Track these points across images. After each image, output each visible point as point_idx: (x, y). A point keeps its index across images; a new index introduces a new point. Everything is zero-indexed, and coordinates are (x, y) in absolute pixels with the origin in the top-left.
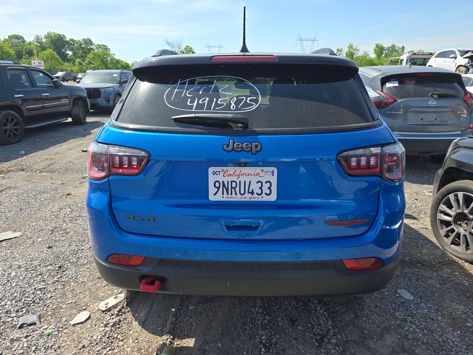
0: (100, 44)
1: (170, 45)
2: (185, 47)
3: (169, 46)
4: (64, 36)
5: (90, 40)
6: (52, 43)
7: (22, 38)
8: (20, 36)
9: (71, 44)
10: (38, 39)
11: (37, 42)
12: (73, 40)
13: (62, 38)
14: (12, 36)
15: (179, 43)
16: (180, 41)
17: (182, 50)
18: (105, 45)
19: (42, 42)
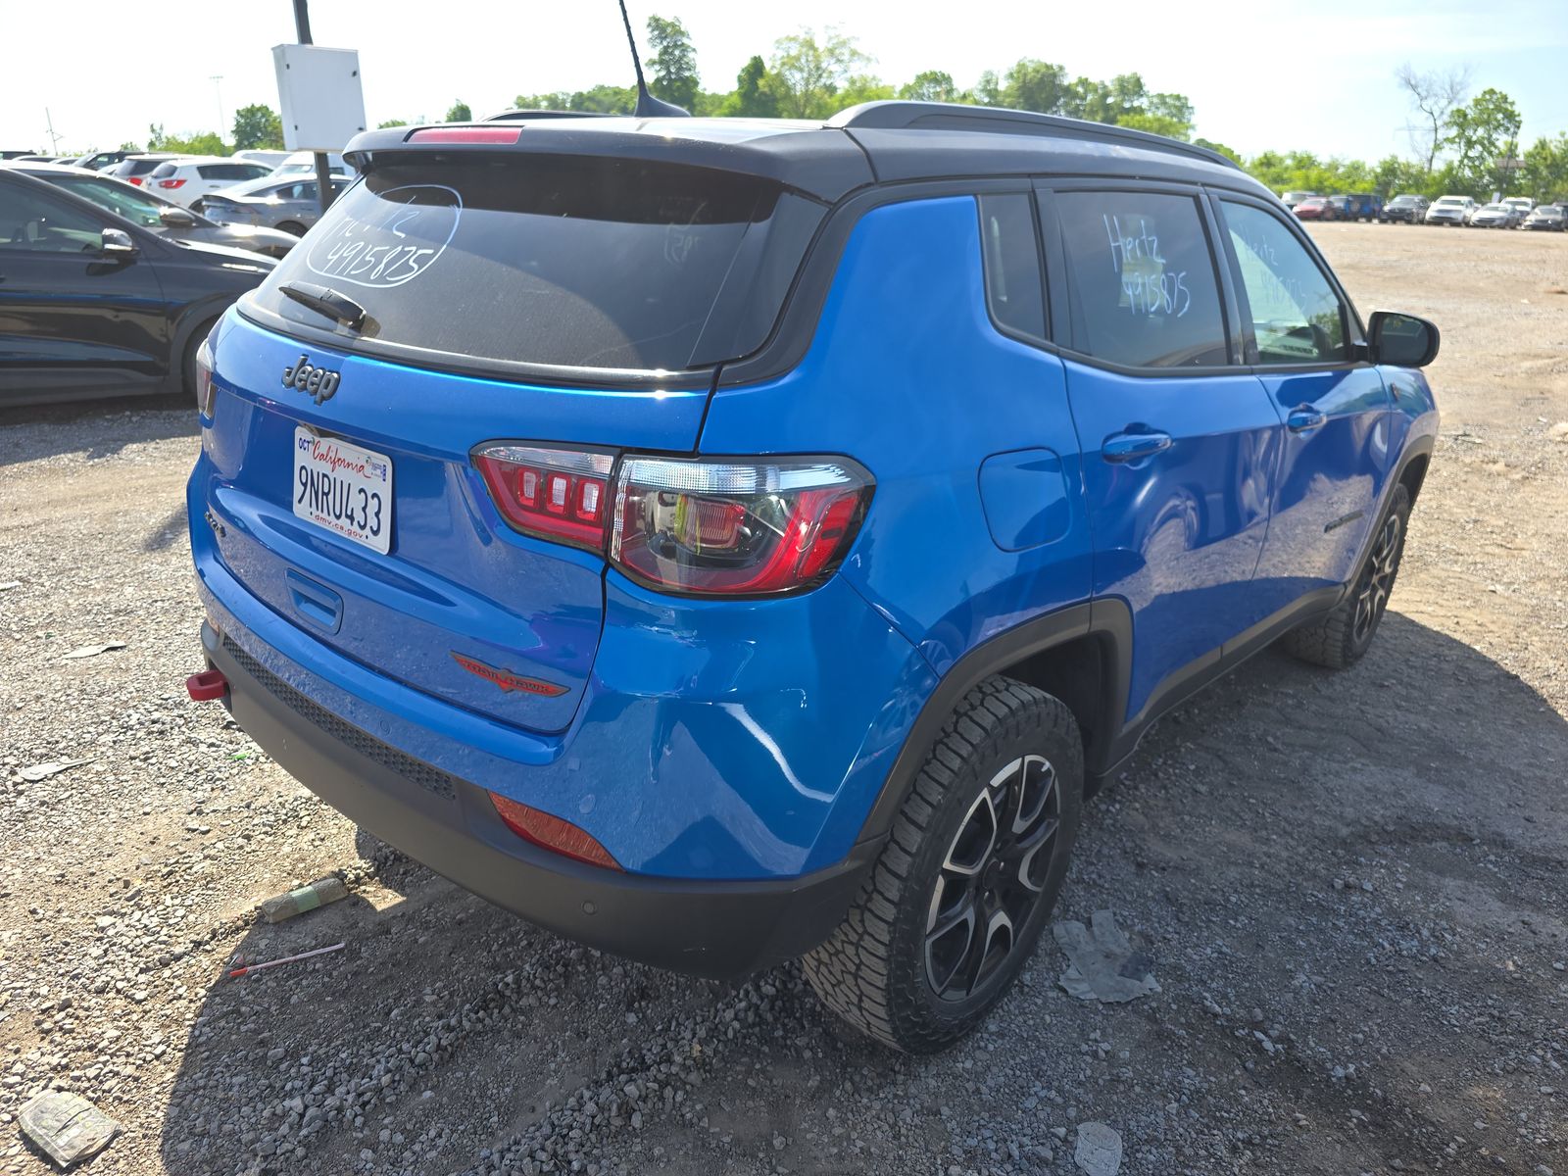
0: (1166, 94)
1: (1414, 88)
2: (1480, 97)
3: (1410, 92)
4: (1061, 68)
5: (1138, 80)
6: (1023, 94)
7: (948, 79)
8: (943, 75)
9: (1076, 95)
10: (988, 82)
11: (982, 91)
12: (1084, 82)
13: (1055, 75)
14: (925, 75)
15: (1458, 79)
16: (1466, 71)
17: (1462, 107)
18: (1182, 95)
19: (996, 90)
